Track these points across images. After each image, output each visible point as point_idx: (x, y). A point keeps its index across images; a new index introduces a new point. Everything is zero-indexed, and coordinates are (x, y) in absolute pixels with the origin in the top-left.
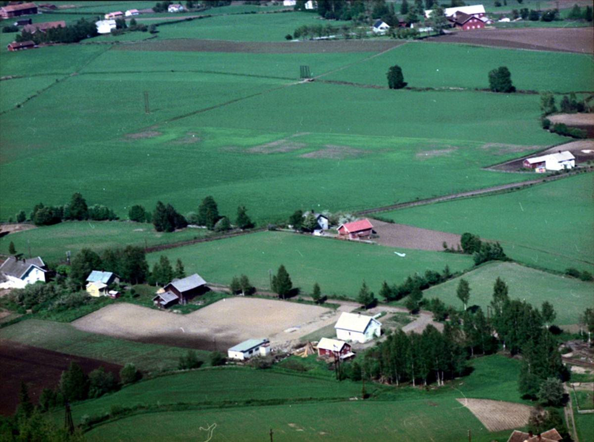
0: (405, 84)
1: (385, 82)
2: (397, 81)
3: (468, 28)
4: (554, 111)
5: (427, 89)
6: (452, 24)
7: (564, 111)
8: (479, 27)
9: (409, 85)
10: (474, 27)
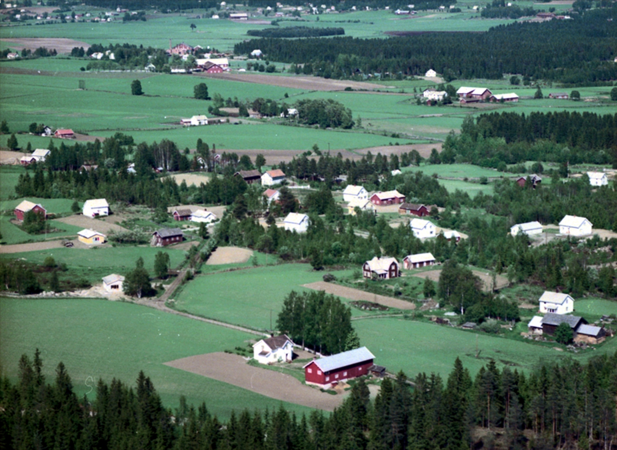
0: (143, 93)
1: (130, 90)
2: (137, 89)
3: (211, 72)
4: (222, 106)
5: (157, 96)
6: (202, 69)
7: (228, 106)
8: (219, 72)
9: (145, 94)
10: (215, 72)
